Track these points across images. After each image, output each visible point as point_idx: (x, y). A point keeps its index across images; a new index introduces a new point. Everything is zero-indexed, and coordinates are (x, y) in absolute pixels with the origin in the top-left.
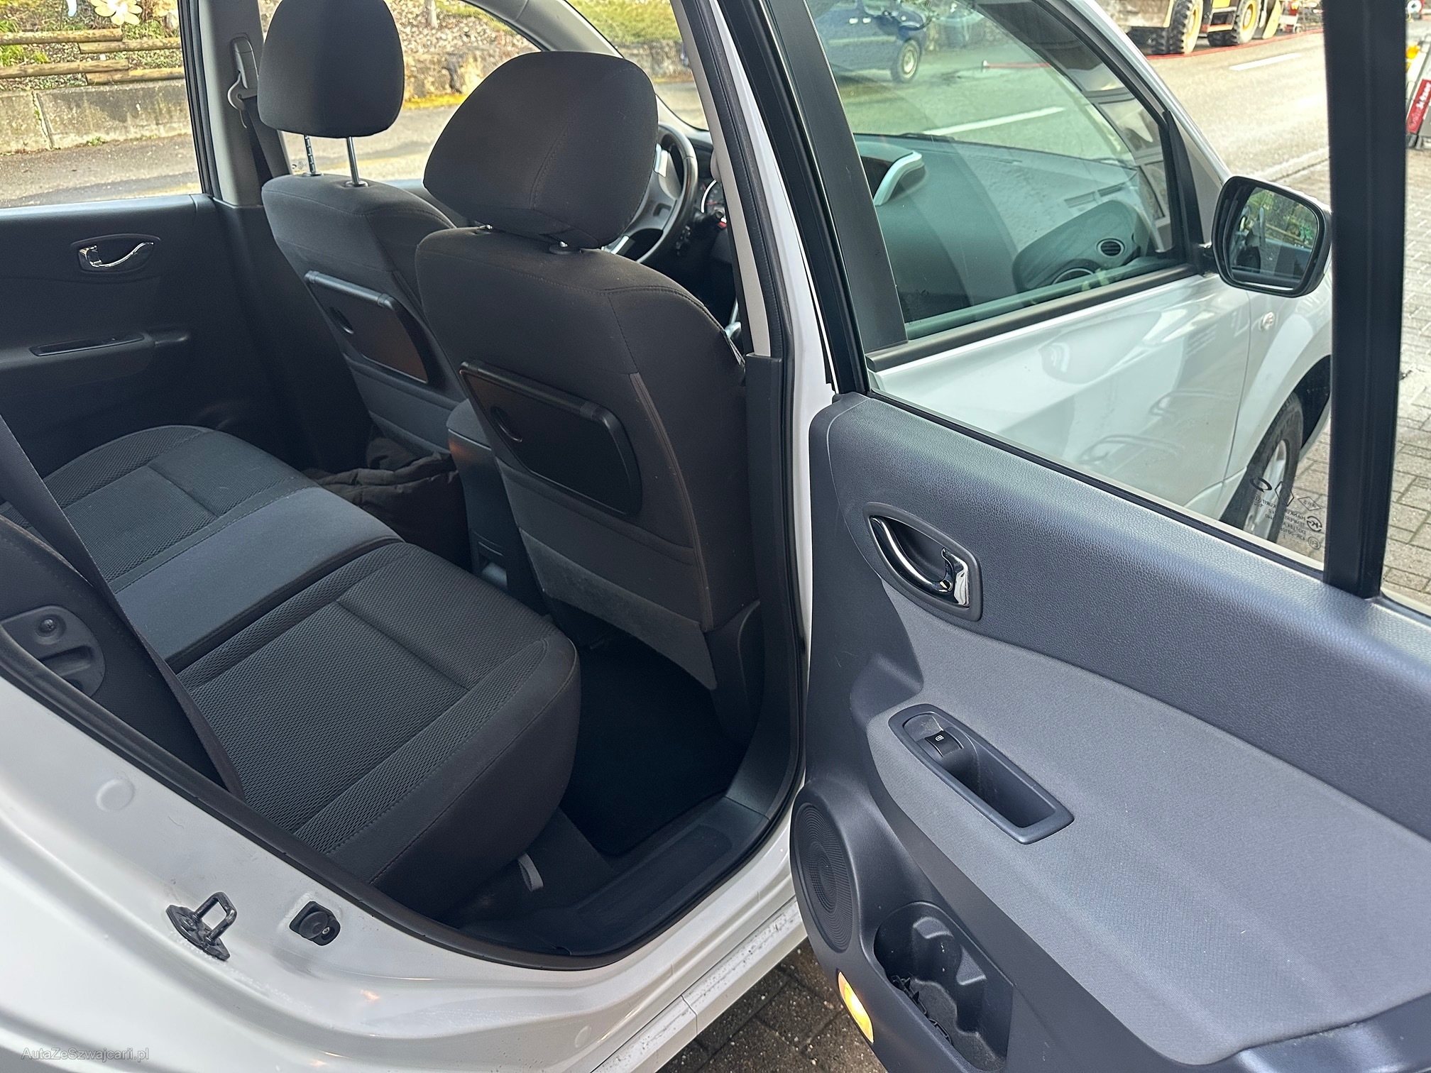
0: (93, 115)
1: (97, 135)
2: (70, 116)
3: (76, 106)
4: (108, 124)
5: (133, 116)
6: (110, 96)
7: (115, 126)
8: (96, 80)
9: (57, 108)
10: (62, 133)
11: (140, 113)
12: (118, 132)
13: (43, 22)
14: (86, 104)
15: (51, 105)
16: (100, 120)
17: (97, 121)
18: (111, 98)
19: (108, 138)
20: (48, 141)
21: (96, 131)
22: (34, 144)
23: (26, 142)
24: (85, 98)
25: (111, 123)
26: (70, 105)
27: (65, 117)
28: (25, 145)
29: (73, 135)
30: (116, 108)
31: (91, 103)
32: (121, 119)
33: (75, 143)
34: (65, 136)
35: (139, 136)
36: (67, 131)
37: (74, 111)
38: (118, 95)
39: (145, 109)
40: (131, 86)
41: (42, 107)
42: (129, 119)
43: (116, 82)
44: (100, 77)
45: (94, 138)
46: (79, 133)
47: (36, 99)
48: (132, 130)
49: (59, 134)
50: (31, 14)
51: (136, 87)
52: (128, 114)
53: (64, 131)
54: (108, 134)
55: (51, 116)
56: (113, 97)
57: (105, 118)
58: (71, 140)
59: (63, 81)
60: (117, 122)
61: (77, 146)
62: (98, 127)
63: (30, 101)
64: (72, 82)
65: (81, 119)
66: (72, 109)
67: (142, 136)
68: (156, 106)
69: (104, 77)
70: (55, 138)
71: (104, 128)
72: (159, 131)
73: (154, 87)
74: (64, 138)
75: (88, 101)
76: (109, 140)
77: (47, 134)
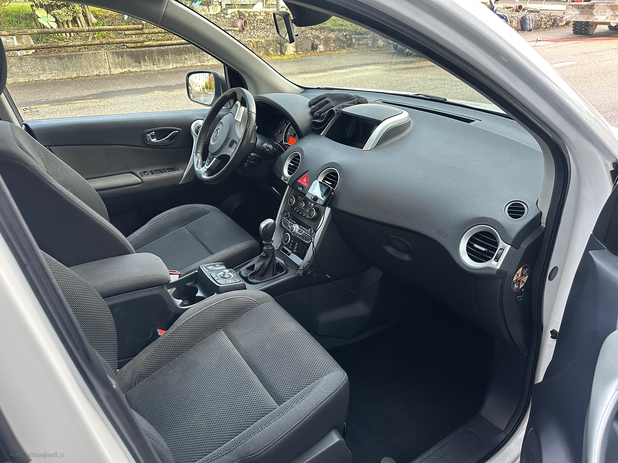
0: (128, 61)
1: (129, 69)
2: (118, 61)
3: (121, 57)
4: (133, 64)
5: (144, 61)
6: (135, 53)
7: (136, 65)
8: (130, 46)
9: (113, 57)
10: (115, 68)
11: (147, 60)
12: (137, 68)
13: (116, 22)
14: (125, 56)
15: (111, 56)
16: (130, 62)
17: (129, 63)
18: (135, 54)
19: (133, 70)
20: (109, 71)
21: (128, 67)
22: (103, 72)
23: (100, 71)
24: (125, 53)
25: (135, 64)
26: (118, 56)
27: (117, 61)
28: (100, 72)
29: (119, 69)
30: (137, 58)
31: (127, 56)
32: (139, 62)
33: (120, 72)
34: (116, 69)
35: (145, 70)
36: (117, 67)
37: (120, 59)
38: (138, 52)
39: (148, 58)
40: (144, 49)
41: (107, 57)
42: (142, 62)
43: (138, 47)
44: (132, 45)
45: (127, 70)
46: (121, 68)
47: (105, 54)
48: (143, 67)
49: (113, 68)
50: (112, 18)
51: (146, 49)
52: (142, 61)
53: (115, 67)
54: (133, 68)
55: (111, 61)
56: (136, 53)
57: (132, 62)
58: (118, 71)
59: (119, 46)
60: (137, 64)
61: (120, 73)
62: (129, 66)
63: (103, 54)
64: (122, 47)
65: (122, 62)
66: (119, 58)
67: (147, 69)
68: (154, 57)
69: (133, 45)
70: (112, 70)
71: (132, 66)
72: (154, 68)
73: (153, 50)
74: (115, 70)
75: (126, 55)
76: (133, 71)
77: (109, 68)
